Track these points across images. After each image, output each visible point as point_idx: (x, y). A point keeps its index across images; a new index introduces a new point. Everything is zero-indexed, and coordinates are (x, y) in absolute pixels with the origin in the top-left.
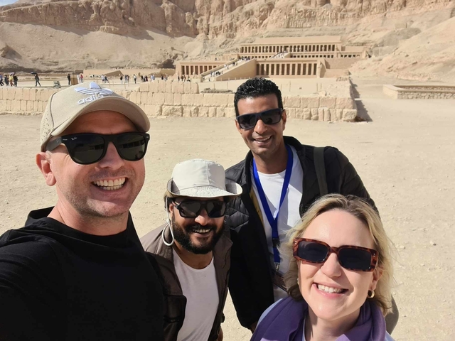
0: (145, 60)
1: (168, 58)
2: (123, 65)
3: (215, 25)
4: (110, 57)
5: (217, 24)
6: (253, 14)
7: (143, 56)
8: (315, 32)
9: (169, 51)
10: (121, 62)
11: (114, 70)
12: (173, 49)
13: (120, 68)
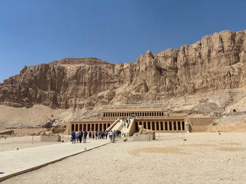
0: (33, 123)
1: (49, 121)
2: (16, 126)
3: (80, 103)
4: (7, 122)
5: (81, 102)
6: (103, 97)
7: (32, 121)
8: (142, 106)
9: (50, 117)
10: (15, 124)
11: (10, 130)
12: (52, 116)
13: (13, 128)
